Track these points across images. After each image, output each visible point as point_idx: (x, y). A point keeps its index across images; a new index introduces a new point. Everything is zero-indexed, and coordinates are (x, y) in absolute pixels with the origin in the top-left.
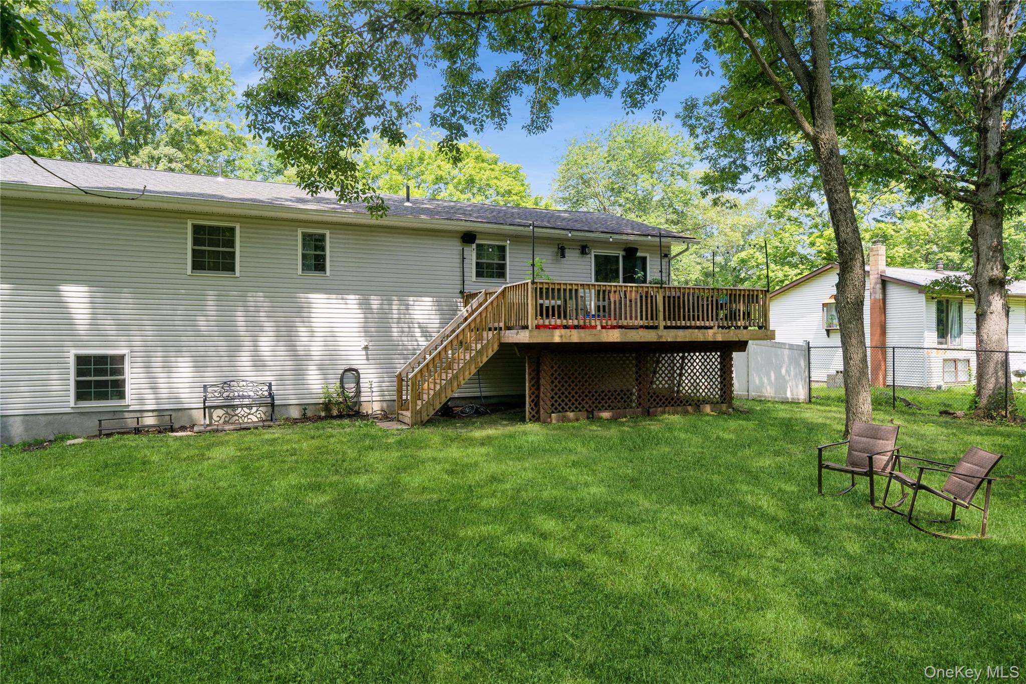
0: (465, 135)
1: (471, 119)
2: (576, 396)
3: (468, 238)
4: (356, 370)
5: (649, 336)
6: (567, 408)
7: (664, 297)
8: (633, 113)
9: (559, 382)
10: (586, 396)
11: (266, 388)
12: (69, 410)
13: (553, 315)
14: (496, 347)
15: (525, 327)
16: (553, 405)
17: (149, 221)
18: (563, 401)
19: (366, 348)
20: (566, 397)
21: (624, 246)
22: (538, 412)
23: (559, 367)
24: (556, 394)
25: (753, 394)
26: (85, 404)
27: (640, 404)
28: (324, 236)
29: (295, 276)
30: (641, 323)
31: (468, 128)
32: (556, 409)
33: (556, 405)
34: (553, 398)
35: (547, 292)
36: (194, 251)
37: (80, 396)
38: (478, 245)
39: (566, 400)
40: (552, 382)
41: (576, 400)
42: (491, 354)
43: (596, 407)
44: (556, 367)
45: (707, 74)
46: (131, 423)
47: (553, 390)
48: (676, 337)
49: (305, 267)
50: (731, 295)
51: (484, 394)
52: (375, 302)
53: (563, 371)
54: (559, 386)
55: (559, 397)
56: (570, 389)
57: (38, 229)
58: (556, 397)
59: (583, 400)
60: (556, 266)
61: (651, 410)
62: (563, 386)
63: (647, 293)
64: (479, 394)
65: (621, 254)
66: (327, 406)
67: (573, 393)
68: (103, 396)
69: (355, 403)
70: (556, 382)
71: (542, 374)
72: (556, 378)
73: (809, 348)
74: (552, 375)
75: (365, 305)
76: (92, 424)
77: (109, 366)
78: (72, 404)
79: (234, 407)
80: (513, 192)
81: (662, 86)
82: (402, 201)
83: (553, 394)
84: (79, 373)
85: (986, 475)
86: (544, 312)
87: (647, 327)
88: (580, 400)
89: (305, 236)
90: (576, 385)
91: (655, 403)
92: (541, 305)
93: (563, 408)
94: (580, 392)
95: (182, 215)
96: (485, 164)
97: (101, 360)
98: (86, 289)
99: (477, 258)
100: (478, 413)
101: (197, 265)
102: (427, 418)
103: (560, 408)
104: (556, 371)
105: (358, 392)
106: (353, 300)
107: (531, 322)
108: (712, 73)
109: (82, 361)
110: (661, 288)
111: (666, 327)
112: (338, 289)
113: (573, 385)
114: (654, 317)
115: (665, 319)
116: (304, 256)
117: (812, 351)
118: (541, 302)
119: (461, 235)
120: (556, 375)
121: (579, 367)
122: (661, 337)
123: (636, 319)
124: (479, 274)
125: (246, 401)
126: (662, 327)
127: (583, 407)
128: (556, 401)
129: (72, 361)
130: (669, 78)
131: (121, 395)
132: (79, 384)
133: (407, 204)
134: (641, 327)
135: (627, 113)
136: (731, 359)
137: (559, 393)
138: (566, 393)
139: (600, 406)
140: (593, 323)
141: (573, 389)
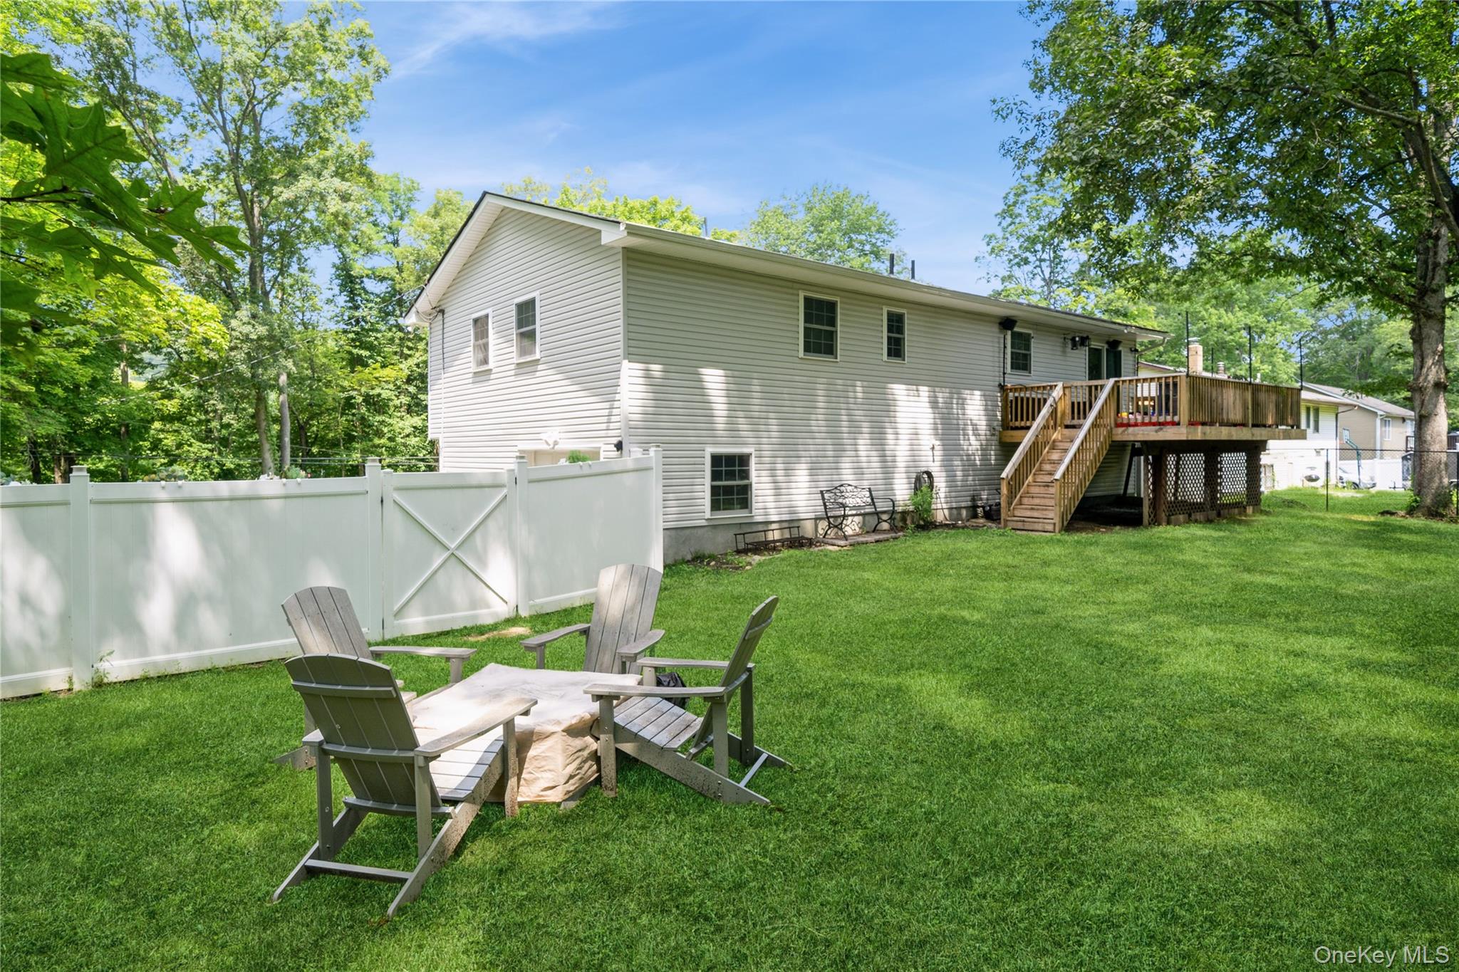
3: (1007, 323)
4: (930, 473)
11: (868, 494)
12: (703, 523)
17: (770, 290)
19: (933, 448)
21: (1111, 338)
26: (719, 515)
28: (903, 316)
29: (879, 362)
36: (806, 328)
37: (715, 506)
38: (1014, 333)
46: (760, 537)
49: (889, 355)
52: (940, 395)
57: (679, 296)
60: (1061, 358)
65: (1107, 347)
68: (731, 505)
69: (929, 512)
75: (934, 403)
76: (721, 539)
77: (724, 469)
78: (708, 515)
84: (716, 476)
89: (889, 316)
95: (795, 285)
97: (730, 460)
98: (721, 372)
99: (1012, 348)
101: (808, 347)
106: (924, 390)
109: (716, 459)
112: (912, 381)
116: (889, 340)
119: (998, 321)
124: (1014, 366)
131: (749, 504)
132: (715, 490)
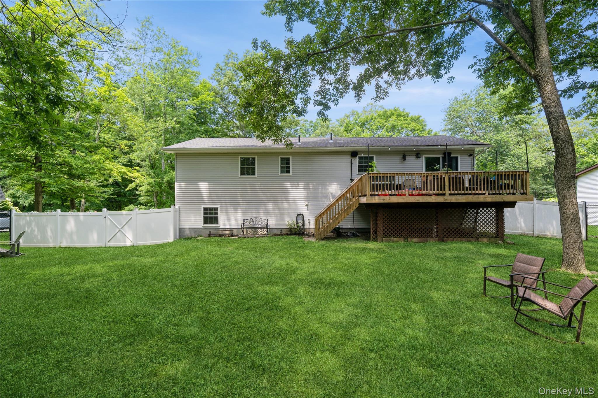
0: (329, 108)
1: (332, 100)
2: (398, 230)
3: (354, 154)
4: (302, 215)
5: (440, 199)
6: (392, 235)
7: (449, 179)
8: (438, 81)
9: (388, 222)
10: (404, 230)
11: (266, 221)
12: (201, 227)
13: (380, 189)
14: (357, 205)
15: (365, 196)
16: (384, 234)
18: (390, 232)
19: (307, 205)
20: (392, 230)
21: (443, 152)
22: (376, 237)
23: (388, 215)
24: (386, 228)
25: (537, 233)
26: (206, 225)
27: (437, 236)
28: (289, 158)
29: (278, 176)
30: (434, 192)
31: (330, 104)
32: (386, 235)
33: (386, 234)
34: (384, 230)
35: (377, 178)
36: (241, 168)
37: (205, 222)
38: (360, 158)
39: (392, 232)
40: (384, 222)
41: (398, 232)
42: (355, 208)
43: (410, 236)
44: (386, 215)
45: (462, 52)
46: (220, 233)
47: (384, 226)
48: (457, 199)
49: (282, 172)
50: (498, 175)
51: (355, 227)
52: (311, 186)
53: (390, 217)
54: (388, 224)
55: (388, 230)
56: (394, 226)
58: (386, 230)
59: (402, 232)
61: (444, 239)
62: (390, 224)
63: (441, 176)
64: (353, 227)
65: (441, 156)
66: (290, 229)
67: (396, 228)
68: (212, 222)
69: (303, 229)
70: (386, 222)
71: (378, 218)
72: (386, 221)
73: (586, 206)
74: (384, 219)
75: (307, 188)
76: (207, 232)
77: (213, 212)
78: (202, 225)
79: (255, 228)
80: (416, 129)
81: (451, 63)
82: (329, 141)
83: (384, 228)
84: (205, 214)
85: (582, 298)
86: (374, 188)
87: (438, 195)
88: (400, 232)
89: (281, 158)
90: (397, 224)
91: (447, 235)
92: (373, 185)
93: (390, 236)
94: (400, 228)
95: (236, 154)
96: (402, 118)
97: (211, 209)
98: (207, 184)
99: (359, 163)
100: (354, 236)
101: (242, 173)
102: (323, 237)
103: (388, 235)
104: (386, 217)
105: (303, 224)
106: (302, 185)
107: (368, 192)
108: (465, 51)
109: (205, 209)
110: (447, 173)
111: (450, 194)
112: (296, 180)
113: (396, 224)
114: (443, 188)
115: (450, 190)
116: (282, 167)
117: (589, 209)
118: (373, 183)
120: (386, 219)
121: (399, 215)
122: (446, 200)
123: (431, 190)
124: (359, 171)
125: (259, 226)
126: (447, 194)
127: (402, 236)
128: (386, 232)
129: (202, 209)
130: (454, 59)
131: (217, 222)
132: (205, 218)
133: (331, 141)
134: (434, 194)
135: (435, 82)
136: (503, 212)
137: (388, 228)
138: (392, 228)
139: (412, 235)
140: (403, 193)
141: (396, 226)
